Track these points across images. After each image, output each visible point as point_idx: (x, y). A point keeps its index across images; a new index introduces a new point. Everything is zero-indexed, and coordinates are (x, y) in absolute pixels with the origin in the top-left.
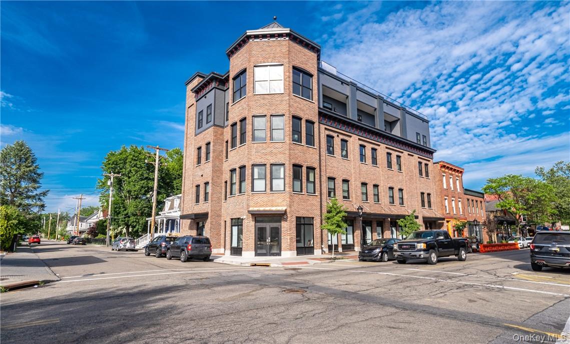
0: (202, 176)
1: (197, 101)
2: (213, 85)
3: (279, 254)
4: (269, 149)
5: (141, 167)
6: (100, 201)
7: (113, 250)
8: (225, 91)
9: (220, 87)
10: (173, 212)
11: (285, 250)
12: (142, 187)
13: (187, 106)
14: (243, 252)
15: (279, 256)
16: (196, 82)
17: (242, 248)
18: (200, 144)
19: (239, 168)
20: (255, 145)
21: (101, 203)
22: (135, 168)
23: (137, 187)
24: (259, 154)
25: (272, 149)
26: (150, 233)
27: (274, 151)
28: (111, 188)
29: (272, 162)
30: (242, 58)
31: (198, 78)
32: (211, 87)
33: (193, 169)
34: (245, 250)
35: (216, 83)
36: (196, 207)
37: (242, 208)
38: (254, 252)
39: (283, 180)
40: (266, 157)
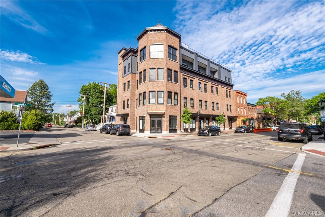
0: (126, 96)
1: (123, 62)
2: (131, 54)
3: (161, 133)
4: (157, 84)
5: (98, 92)
6: (79, 108)
7: (85, 130)
8: (136, 57)
9: (134, 55)
10: (113, 113)
11: (164, 131)
12: (98, 101)
13: (119, 64)
14: (145, 132)
16: (123, 52)
17: (144, 130)
18: (125, 82)
19: (143, 93)
20: (150, 82)
22: (95, 93)
23: (96, 102)
24: (152, 86)
26: (102, 122)
27: (159, 85)
28: (84, 102)
29: (158, 90)
30: (144, 41)
31: (123, 51)
32: (129, 55)
33: (122, 93)
34: (146, 131)
35: (132, 53)
36: (123, 111)
37: (145, 111)
38: (150, 132)
39: (163, 99)
40: (155, 88)
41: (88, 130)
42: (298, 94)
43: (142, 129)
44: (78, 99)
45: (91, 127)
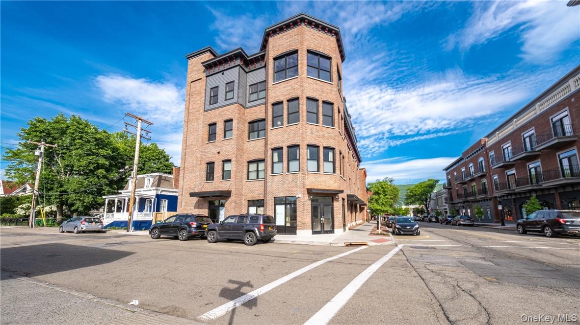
0: (219, 153)
1: (207, 77)
2: (238, 62)
3: (332, 232)
4: (322, 133)
5: (89, 142)
6: (6, 175)
7: (63, 232)
8: (247, 73)
9: (243, 67)
10: (144, 191)
11: (338, 228)
12: (90, 163)
13: (189, 80)
14: (297, 231)
15: (332, 233)
16: (207, 57)
17: (296, 227)
18: (216, 120)
19: (288, 147)
20: (310, 126)
21: (7, 177)
22: (80, 141)
23: (84, 163)
24: (313, 135)
25: (325, 133)
27: (326, 135)
28: (40, 160)
29: (325, 145)
30: (290, 39)
31: (208, 54)
32: (232, 64)
33: (203, 145)
34: (301, 229)
35: (241, 61)
36: (206, 185)
37: (296, 186)
38: (311, 231)
39: (332, 164)
40: (320, 139)
41: (79, 232)
42: (391, 181)
43: (283, 224)
44: (8, 153)
45: (88, 222)
